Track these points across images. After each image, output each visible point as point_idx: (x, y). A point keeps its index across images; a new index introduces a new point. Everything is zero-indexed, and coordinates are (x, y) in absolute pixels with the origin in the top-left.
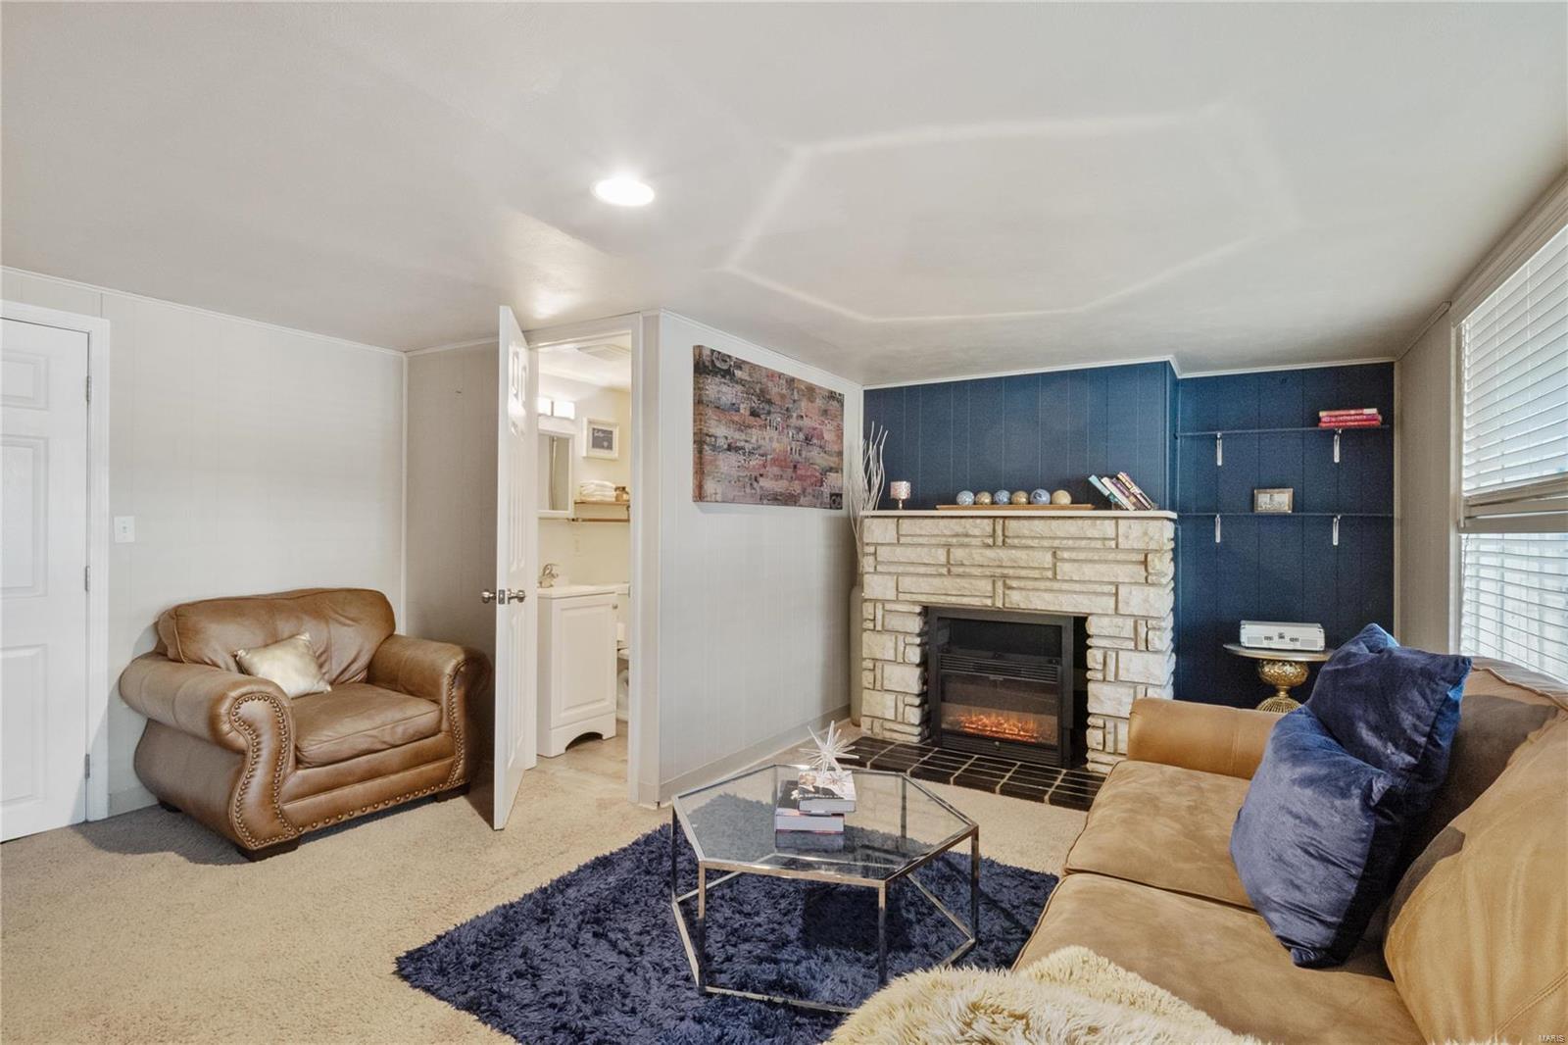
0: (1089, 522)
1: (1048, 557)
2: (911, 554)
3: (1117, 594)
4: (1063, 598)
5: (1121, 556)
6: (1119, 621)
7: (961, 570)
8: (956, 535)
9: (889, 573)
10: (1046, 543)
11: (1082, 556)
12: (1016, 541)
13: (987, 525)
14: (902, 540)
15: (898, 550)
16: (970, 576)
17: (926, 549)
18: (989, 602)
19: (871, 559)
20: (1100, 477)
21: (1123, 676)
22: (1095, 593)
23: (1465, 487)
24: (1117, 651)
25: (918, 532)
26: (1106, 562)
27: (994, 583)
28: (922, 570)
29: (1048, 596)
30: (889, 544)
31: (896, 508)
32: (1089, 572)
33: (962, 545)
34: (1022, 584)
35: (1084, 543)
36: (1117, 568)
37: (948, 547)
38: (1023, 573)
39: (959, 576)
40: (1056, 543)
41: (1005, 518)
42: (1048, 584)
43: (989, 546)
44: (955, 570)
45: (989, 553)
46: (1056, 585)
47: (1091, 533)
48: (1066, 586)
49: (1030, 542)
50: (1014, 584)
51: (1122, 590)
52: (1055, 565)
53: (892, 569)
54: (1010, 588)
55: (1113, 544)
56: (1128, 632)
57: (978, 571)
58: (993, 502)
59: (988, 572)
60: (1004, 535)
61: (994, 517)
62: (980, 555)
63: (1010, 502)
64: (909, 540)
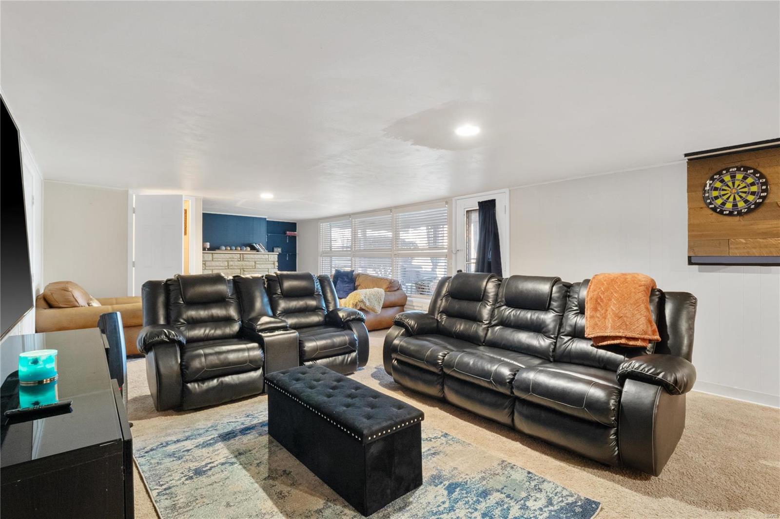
0: (263, 255)
1: (254, 263)
2: (217, 263)
5: (269, 263)
7: (232, 267)
8: (231, 258)
9: (210, 269)
10: (253, 260)
11: (261, 263)
12: (246, 260)
14: (214, 260)
15: (213, 262)
16: (234, 269)
17: (221, 262)
20: (256, 244)
22: (264, 271)
25: (219, 257)
26: (266, 264)
27: (241, 271)
28: (220, 268)
30: (209, 261)
32: (263, 266)
33: (232, 261)
34: (248, 270)
35: (262, 260)
36: (268, 265)
37: (228, 261)
38: (248, 267)
39: (231, 269)
40: (256, 260)
41: (243, 254)
42: (254, 270)
43: (239, 261)
44: (230, 267)
45: (239, 262)
47: (263, 258)
48: (258, 270)
49: (250, 260)
50: (246, 270)
51: (270, 270)
52: (255, 266)
53: (211, 268)
54: (245, 271)
55: (268, 260)
57: (236, 267)
58: (231, 249)
59: (239, 267)
60: (243, 258)
61: (240, 254)
62: (237, 263)
63: (236, 249)
64: (216, 260)
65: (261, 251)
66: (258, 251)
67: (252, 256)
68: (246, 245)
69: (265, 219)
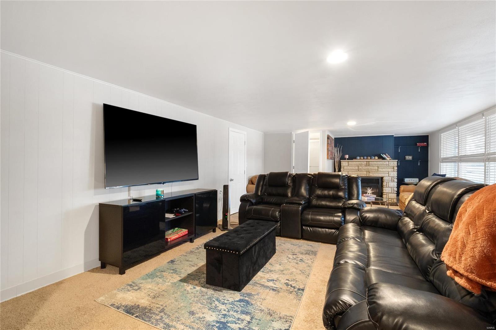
0: (384, 162)
1: (377, 168)
2: (351, 168)
3: (389, 173)
4: (379, 174)
5: (389, 167)
6: (389, 177)
7: (361, 170)
8: (360, 164)
11: (383, 167)
12: (371, 165)
13: (366, 162)
14: (349, 165)
15: (348, 167)
16: (362, 171)
17: (354, 167)
18: (366, 175)
19: (343, 169)
20: (383, 155)
21: (390, 186)
22: (385, 173)
23: (442, 156)
24: (389, 182)
25: (352, 164)
26: (387, 168)
27: (367, 172)
28: (353, 170)
29: (376, 174)
30: (346, 166)
31: (346, 160)
32: (384, 170)
33: (361, 166)
34: (372, 172)
35: (383, 165)
36: (389, 169)
37: (358, 166)
38: (372, 170)
39: (360, 171)
40: (378, 165)
41: (369, 161)
42: (377, 172)
43: (366, 166)
45: (366, 167)
46: (378, 172)
47: (385, 164)
48: (380, 172)
49: (374, 165)
50: (371, 172)
51: (390, 173)
52: (378, 169)
53: (347, 170)
54: (370, 173)
55: (388, 165)
56: (391, 179)
57: (364, 170)
58: (364, 159)
59: (366, 170)
60: (369, 164)
61: (367, 161)
62: (364, 168)
63: (367, 158)
64: (350, 165)
65: (386, 159)
66: (384, 159)
68: (375, 156)
69: (393, 135)
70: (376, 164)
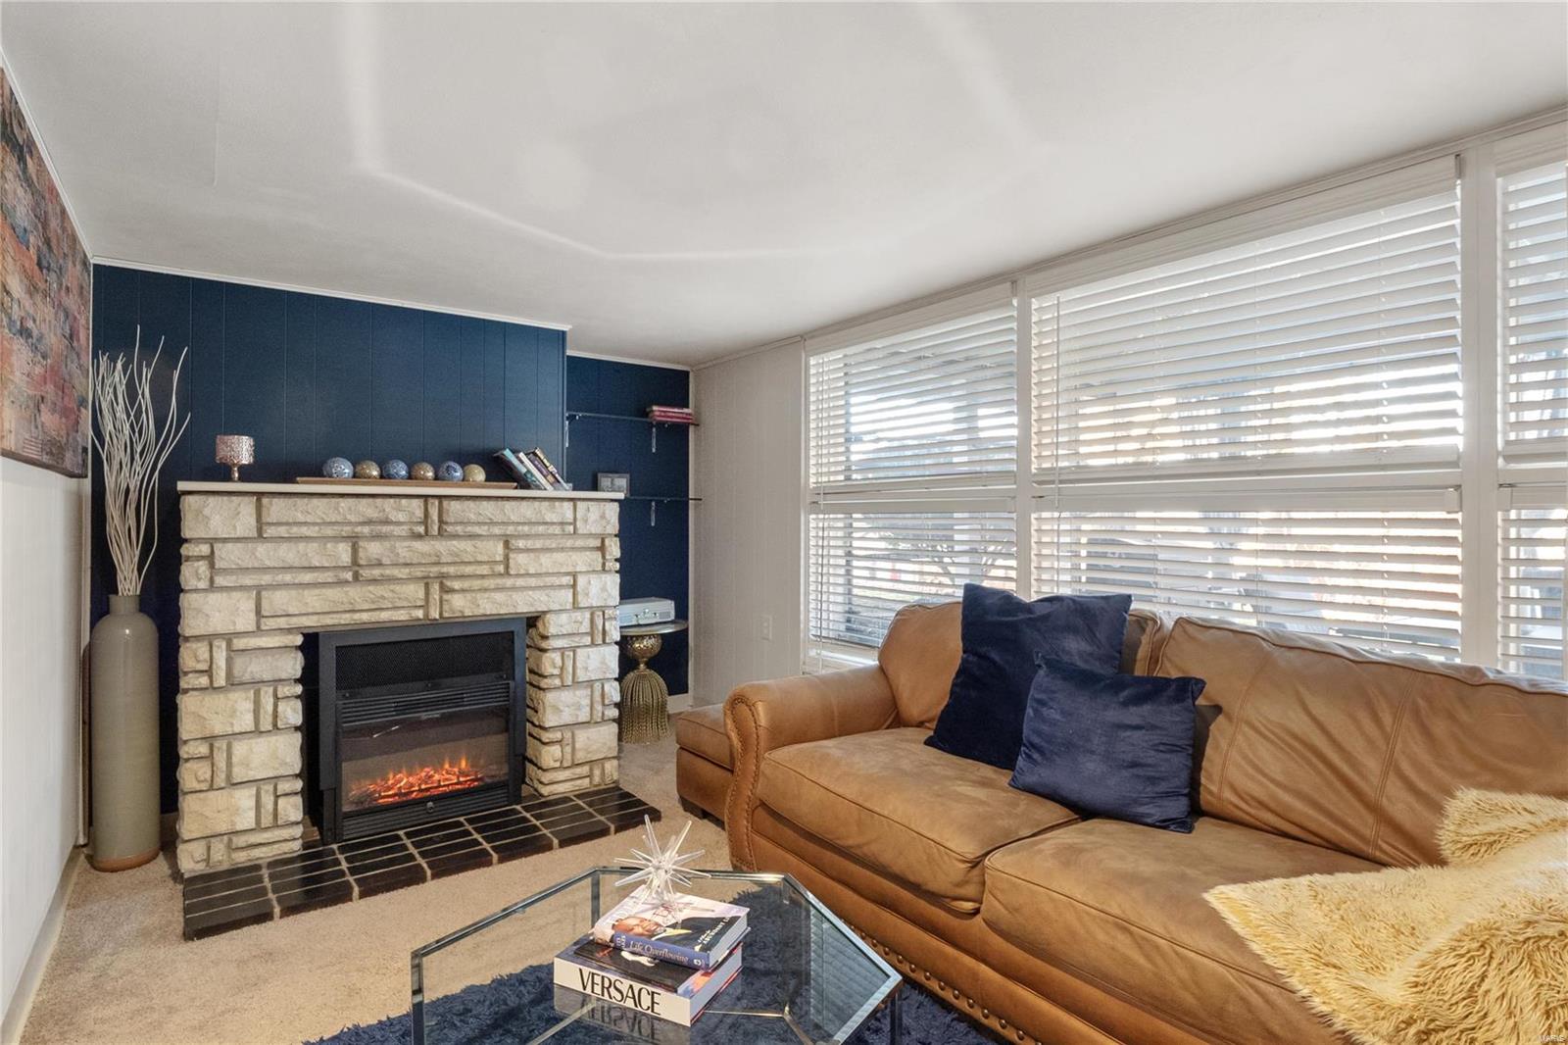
0: (546, 504)
1: (499, 548)
2: (288, 554)
3: (574, 586)
4: (517, 597)
5: (580, 543)
6: (578, 615)
7: (376, 572)
8: (369, 522)
9: (242, 588)
10: (497, 530)
11: (538, 544)
12: (459, 529)
13: (416, 505)
14: (270, 532)
15: (262, 549)
16: (392, 580)
17: (314, 547)
18: (420, 614)
19: (202, 567)
20: (515, 452)
21: (582, 676)
22: (552, 587)
23: (812, 480)
24: (574, 649)
25: (301, 518)
26: (563, 549)
27: (427, 585)
28: (308, 577)
29: (499, 597)
30: (238, 540)
31: (228, 478)
32: (547, 562)
33: (378, 537)
34: (466, 584)
35: (541, 529)
36: (575, 556)
37: (354, 541)
38: (468, 570)
39: (374, 581)
40: (510, 530)
41: (440, 497)
42: (500, 581)
43: (419, 537)
44: (366, 573)
45: (419, 546)
46: (509, 582)
47: (550, 517)
48: (520, 582)
49: (477, 530)
50: (456, 585)
51: (581, 581)
52: (507, 558)
53: (248, 581)
54: (452, 591)
55: (571, 528)
56: (585, 627)
57: (403, 573)
58: (385, 476)
59: (418, 572)
60: (441, 521)
61: (426, 497)
62: (405, 550)
63: (410, 477)
64: (282, 531)
65: (538, 487)
66: (523, 482)
67: (488, 509)
68: (465, 459)
69: (561, 336)
70: (492, 523)
